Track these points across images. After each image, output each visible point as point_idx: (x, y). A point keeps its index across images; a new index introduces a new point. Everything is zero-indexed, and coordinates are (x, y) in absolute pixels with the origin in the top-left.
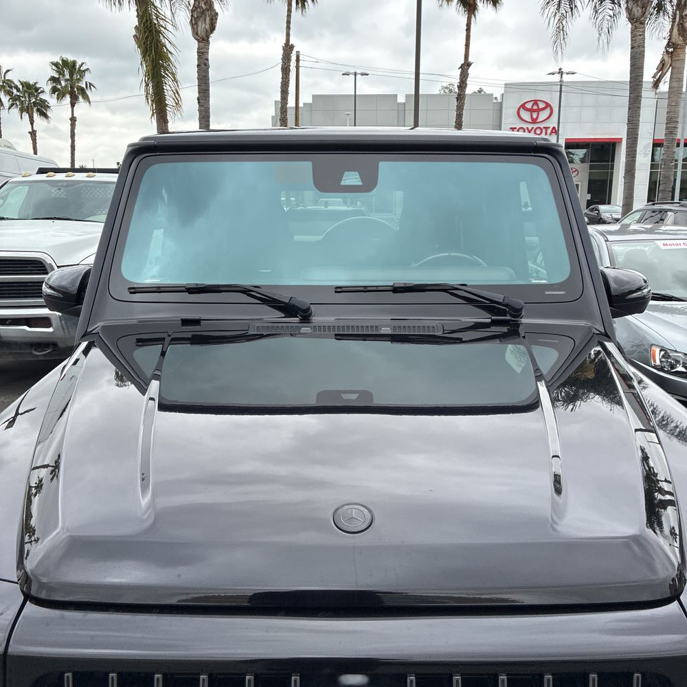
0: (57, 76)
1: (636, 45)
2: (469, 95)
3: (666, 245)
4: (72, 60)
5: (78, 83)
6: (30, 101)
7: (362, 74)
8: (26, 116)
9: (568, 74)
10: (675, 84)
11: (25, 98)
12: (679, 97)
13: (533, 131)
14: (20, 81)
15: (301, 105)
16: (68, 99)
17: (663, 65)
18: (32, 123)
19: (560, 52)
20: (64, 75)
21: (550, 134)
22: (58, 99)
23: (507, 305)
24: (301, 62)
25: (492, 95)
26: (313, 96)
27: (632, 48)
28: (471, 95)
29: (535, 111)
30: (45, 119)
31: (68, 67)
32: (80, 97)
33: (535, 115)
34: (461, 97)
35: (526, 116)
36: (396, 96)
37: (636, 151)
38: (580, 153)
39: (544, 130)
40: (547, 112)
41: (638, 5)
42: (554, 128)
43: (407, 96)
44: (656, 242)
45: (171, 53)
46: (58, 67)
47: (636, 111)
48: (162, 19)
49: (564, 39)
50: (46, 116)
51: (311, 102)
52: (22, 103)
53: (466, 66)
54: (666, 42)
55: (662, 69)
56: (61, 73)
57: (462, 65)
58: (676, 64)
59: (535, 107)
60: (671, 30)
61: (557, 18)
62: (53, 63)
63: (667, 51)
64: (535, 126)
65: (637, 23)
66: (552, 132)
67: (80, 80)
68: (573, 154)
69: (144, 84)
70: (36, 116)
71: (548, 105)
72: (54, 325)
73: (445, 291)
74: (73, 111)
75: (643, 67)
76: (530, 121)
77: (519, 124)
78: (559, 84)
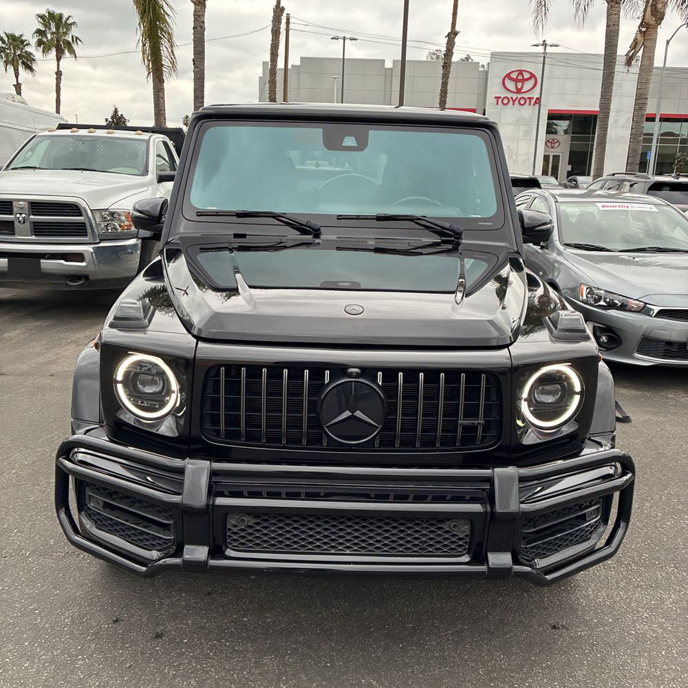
0: (43, 29)
1: (611, 23)
2: (455, 63)
3: (605, 206)
4: (58, 12)
5: (65, 36)
6: (15, 53)
7: (351, 39)
8: (11, 69)
9: (551, 46)
10: (646, 63)
11: (11, 50)
12: (650, 75)
13: (517, 100)
14: (6, 33)
15: (290, 67)
16: (53, 52)
17: (636, 43)
18: (17, 76)
19: (541, 27)
20: (50, 29)
21: (534, 105)
22: (44, 52)
23: (452, 231)
24: (290, 24)
25: (479, 63)
26: (301, 58)
27: (608, 26)
28: (458, 63)
29: (520, 81)
30: (30, 72)
31: (55, 20)
32: (66, 51)
33: (519, 85)
34: (447, 65)
35: (511, 85)
36: (384, 61)
37: (607, 125)
38: (564, 124)
39: (528, 100)
40: (531, 83)
42: (538, 99)
43: (395, 62)
44: (596, 204)
45: (168, 15)
46: (44, 20)
47: (609, 86)
49: (545, 13)
50: (31, 69)
51: (299, 64)
52: (7, 55)
53: (452, 35)
54: (640, 21)
55: (634, 48)
56: (47, 26)
57: (449, 33)
58: (648, 43)
59: (520, 77)
60: (645, 11)
62: (39, 16)
63: (640, 30)
64: (520, 96)
65: (613, 2)
66: (535, 103)
67: (66, 33)
68: (556, 125)
69: (141, 44)
70: (21, 69)
71: (532, 76)
72: (87, 259)
73: (411, 220)
74: (58, 65)
75: (617, 46)
76: (515, 90)
77: (504, 94)
78: (543, 55)
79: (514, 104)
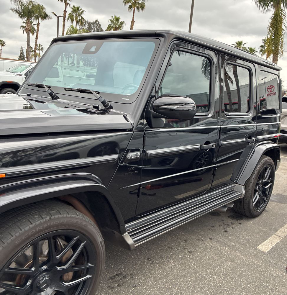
0: (264, 45)
14: (248, 47)
16: (266, 54)
22: (262, 54)
46: (265, 41)
48: (284, 15)
62: (263, 40)
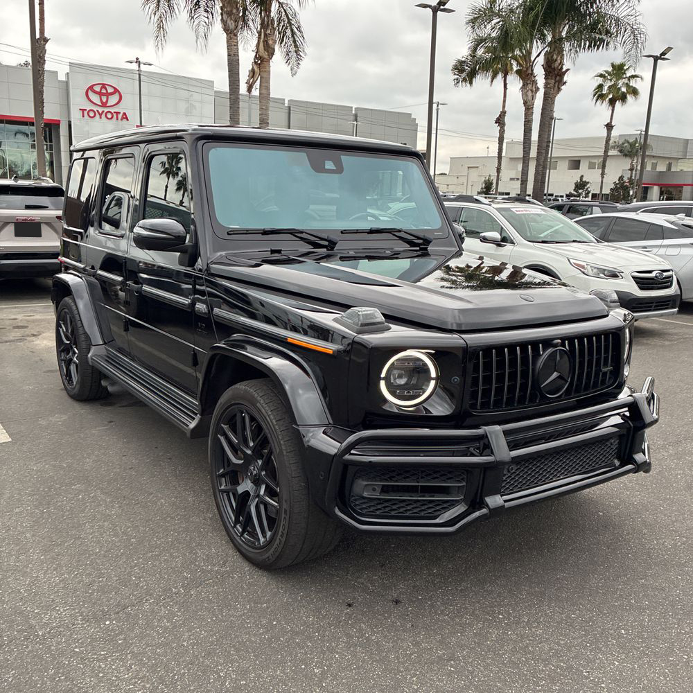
1: (232, 53)
9: (145, 64)
10: (264, 91)
12: (268, 103)
17: (254, 73)
19: (160, 48)
21: (121, 120)
23: (425, 240)
25: (57, 72)
27: (229, 55)
29: (104, 94)
33: (104, 99)
35: (95, 98)
39: (115, 115)
40: (116, 97)
41: (231, 19)
49: (164, 36)
53: (41, 41)
54: (254, 54)
55: (253, 77)
58: (264, 75)
59: (104, 91)
60: (258, 46)
61: (157, 17)
63: (255, 62)
64: (106, 110)
65: (231, 34)
71: (116, 91)
73: (391, 233)
75: (238, 73)
76: (100, 104)
77: (89, 107)
78: (138, 72)
79: (101, 118)
